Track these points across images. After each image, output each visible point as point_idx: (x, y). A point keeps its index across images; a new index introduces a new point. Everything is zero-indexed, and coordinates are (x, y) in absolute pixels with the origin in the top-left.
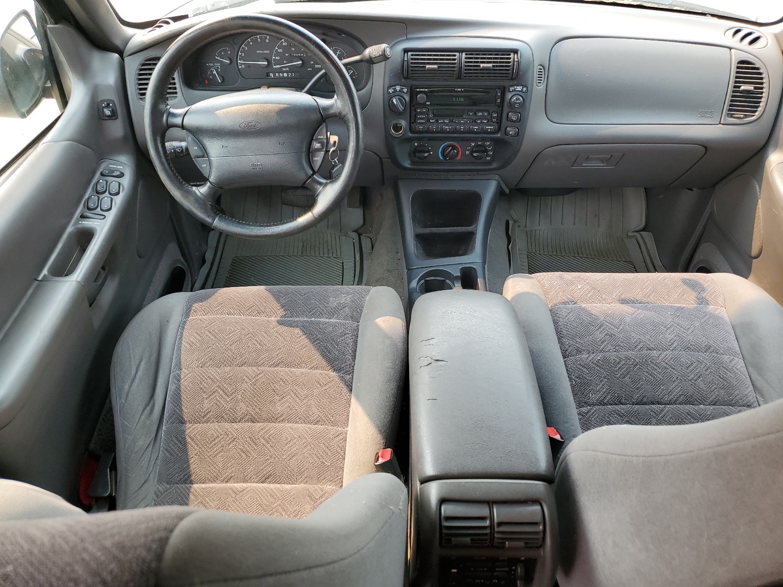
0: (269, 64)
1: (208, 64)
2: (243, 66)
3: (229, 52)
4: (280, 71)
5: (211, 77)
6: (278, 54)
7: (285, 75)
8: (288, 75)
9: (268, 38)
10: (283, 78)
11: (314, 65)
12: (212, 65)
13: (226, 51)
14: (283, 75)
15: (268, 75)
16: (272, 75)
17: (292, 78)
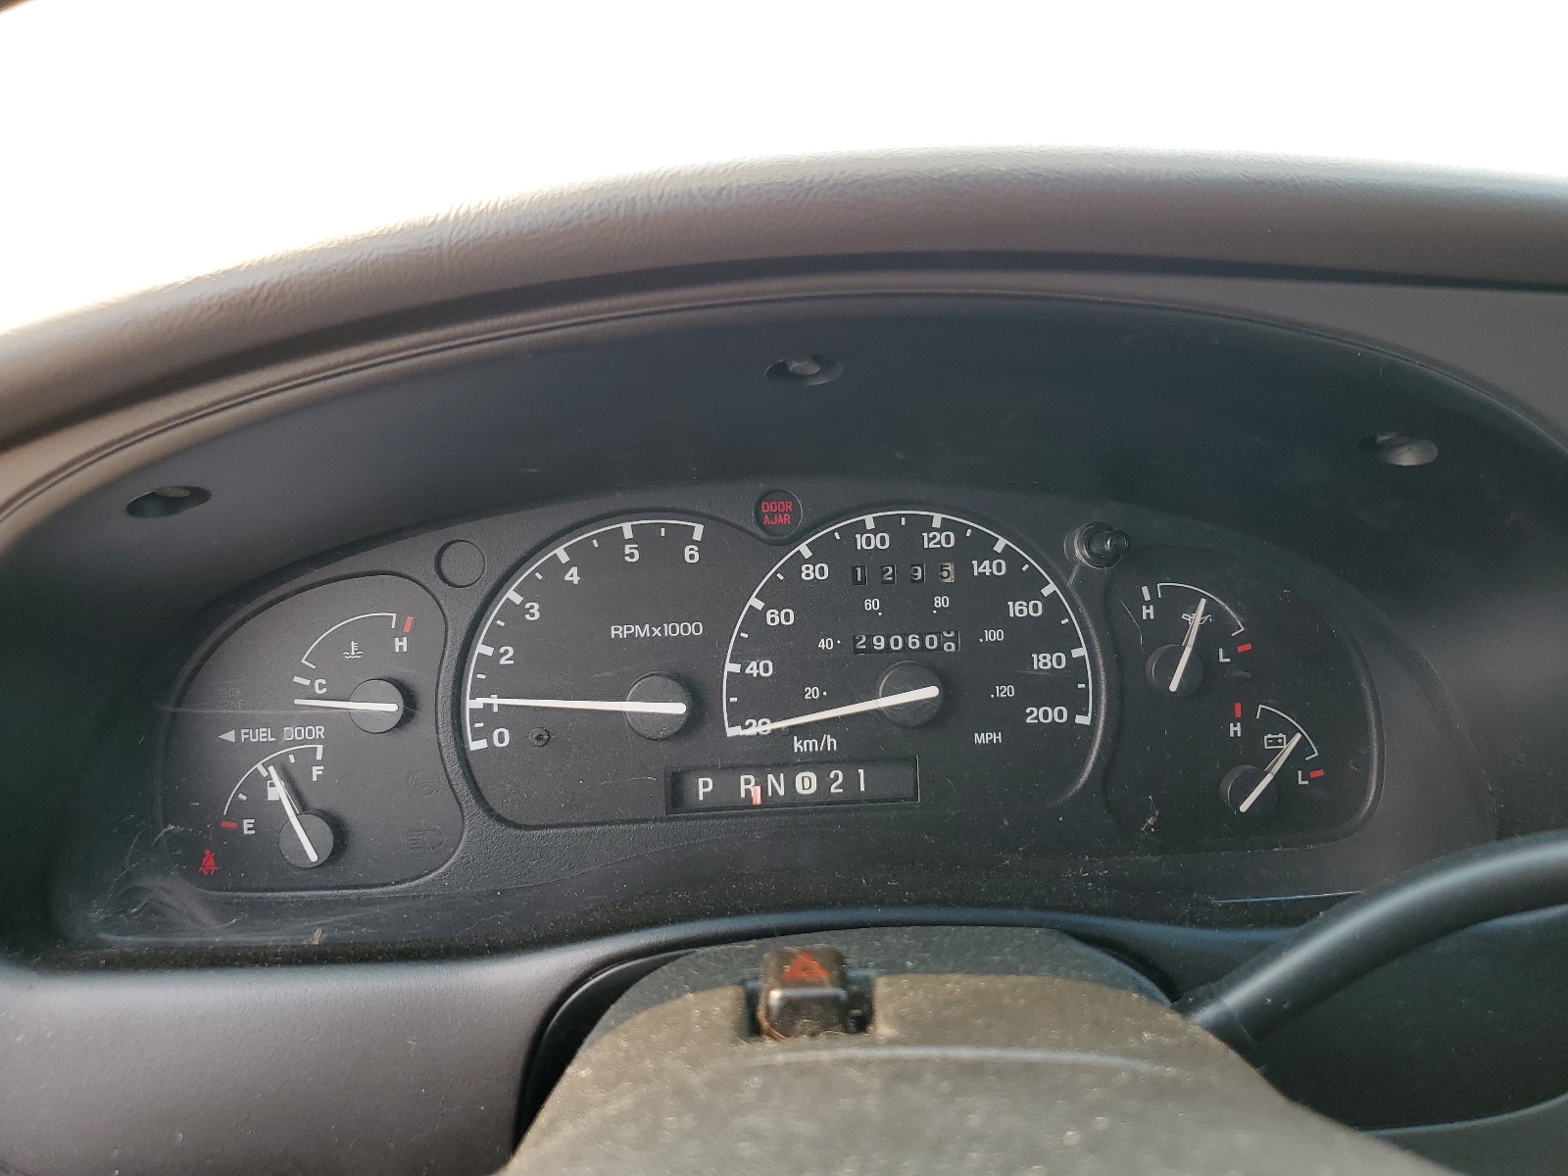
0: (701, 712)
1: (230, 736)
2: (502, 737)
3: (401, 644)
4: (775, 755)
5: (247, 824)
6: (761, 640)
7: (806, 783)
8: (824, 783)
9: (698, 535)
10: (793, 800)
11: (1017, 706)
12: (263, 735)
13: (376, 637)
14: (790, 785)
15: (676, 795)
16: (704, 787)
17: (850, 800)
